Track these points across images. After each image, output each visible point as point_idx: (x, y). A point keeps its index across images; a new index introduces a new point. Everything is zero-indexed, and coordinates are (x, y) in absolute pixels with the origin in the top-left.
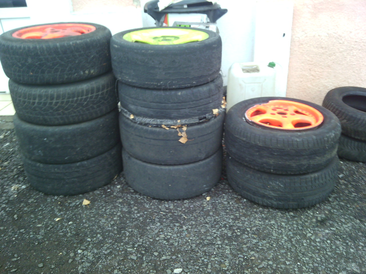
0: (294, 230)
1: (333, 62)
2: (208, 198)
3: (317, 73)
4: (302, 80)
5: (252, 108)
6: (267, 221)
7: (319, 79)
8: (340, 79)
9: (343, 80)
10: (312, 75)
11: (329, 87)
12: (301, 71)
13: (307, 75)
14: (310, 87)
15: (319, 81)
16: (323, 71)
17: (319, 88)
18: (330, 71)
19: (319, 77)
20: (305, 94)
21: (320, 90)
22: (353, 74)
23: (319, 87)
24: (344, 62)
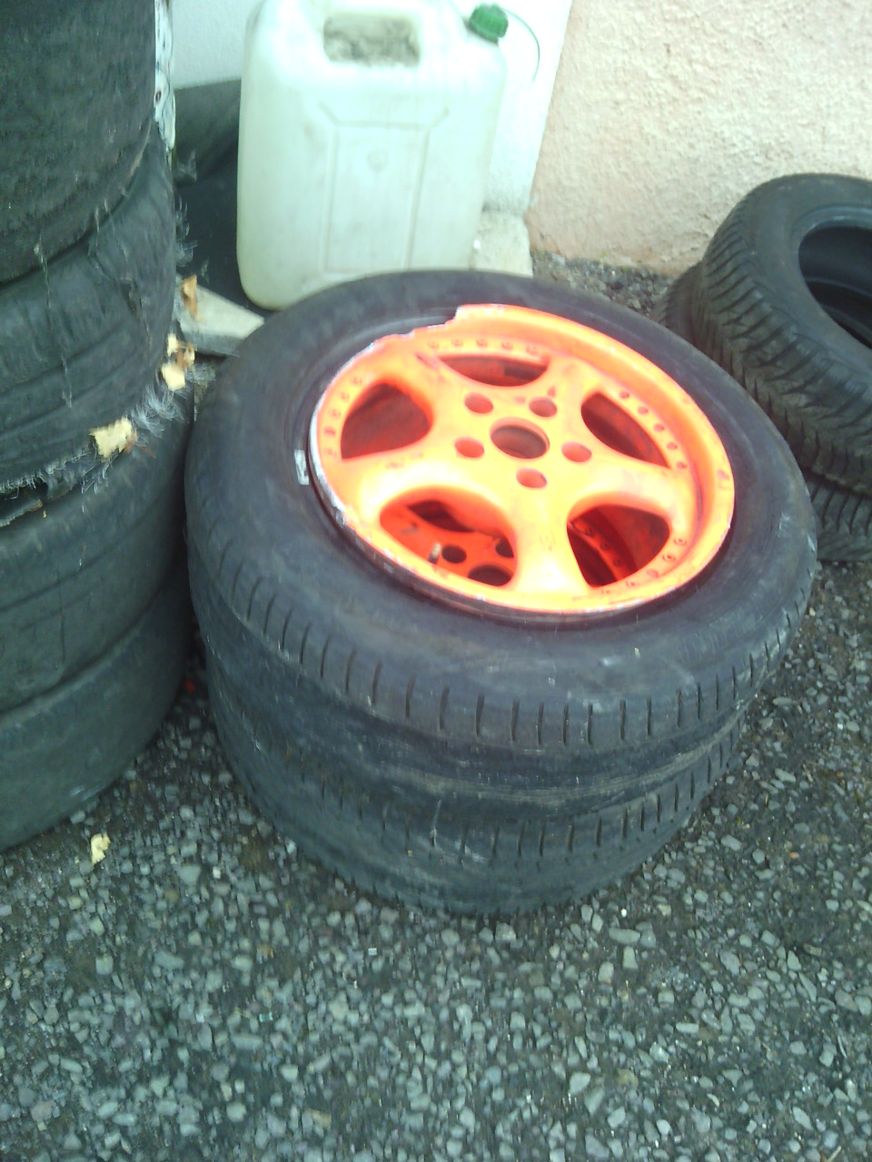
0: (512, 1057)
1: (784, 25)
2: (99, 846)
3: (699, 68)
4: (621, 96)
5: (356, 367)
6: (387, 1000)
7: (700, 100)
8: (795, 111)
9: (805, 121)
10: (674, 79)
11: (734, 145)
12: (625, 51)
13: (652, 73)
14: (654, 137)
15: (699, 113)
16: (726, 66)
17: (691, 146)
18: (757, 65)
19: (702, 90)
20: (624, 168)
21: (693, 154)
22: (857, 94)
23: (693, 140)
24: (830, 32)
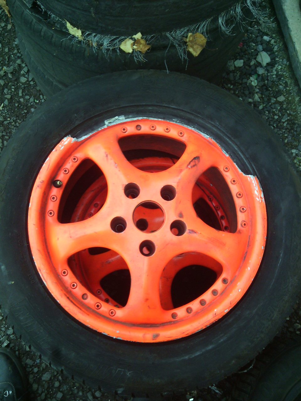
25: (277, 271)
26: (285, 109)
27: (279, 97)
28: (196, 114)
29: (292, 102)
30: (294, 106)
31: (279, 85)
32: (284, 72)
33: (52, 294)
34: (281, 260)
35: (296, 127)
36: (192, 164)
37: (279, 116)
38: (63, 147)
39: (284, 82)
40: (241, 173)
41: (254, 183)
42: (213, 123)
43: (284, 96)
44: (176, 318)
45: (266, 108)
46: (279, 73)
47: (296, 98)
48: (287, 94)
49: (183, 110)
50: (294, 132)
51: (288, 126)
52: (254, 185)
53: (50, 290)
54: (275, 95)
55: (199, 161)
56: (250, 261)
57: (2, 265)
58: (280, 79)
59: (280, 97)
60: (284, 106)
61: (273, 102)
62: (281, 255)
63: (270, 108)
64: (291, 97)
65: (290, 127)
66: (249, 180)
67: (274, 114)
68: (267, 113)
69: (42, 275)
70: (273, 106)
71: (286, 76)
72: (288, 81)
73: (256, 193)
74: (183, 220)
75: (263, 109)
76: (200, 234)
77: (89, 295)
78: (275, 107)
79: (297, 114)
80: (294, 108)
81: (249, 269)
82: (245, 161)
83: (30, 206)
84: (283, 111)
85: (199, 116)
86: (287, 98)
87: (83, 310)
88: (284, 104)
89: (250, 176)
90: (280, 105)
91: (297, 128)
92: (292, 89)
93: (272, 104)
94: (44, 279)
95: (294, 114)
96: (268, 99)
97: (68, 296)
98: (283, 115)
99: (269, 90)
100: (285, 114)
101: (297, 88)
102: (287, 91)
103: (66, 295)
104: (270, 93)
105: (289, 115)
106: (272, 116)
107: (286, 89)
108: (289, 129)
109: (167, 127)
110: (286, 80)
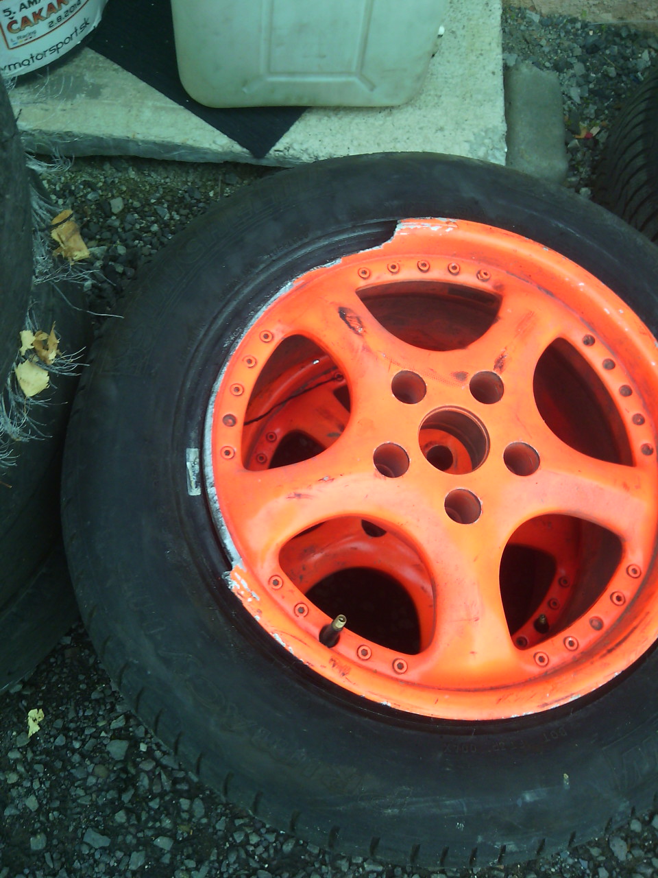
2: (35, 719)
25: (588, 241)
26: (143, 206)
27: (111, 209)
28: (233, 293)
29: (133, 187)
30: (144, 186)
31: (83, 199)
32: (60, 179)
33: (600, 685)
34: (569, 229)
35: (189, 199)
36: (355, 324)
37: (154, 222)
38: (254, 595)
39: (82, 187)
40: (384, 247)
41: (415, 227)
42: (262, 267)
43: (113, 197)
44: (651, 447)
45: (126, 240)
46: (58, 189)
47: (129, 176)
48: (111, 191)
49: (214, 315)
50: (197, 207)
51: (184, 212)
52: (419, 227)
53: (592, 688)
54: (105, 213)
55: (351, 311)
56: (567, 279)
57: (523, 798)
58: (72, 193)
59: (112, 206)
60: (137, 204)
61: (117, 223)
62: (561, 225)
63: (128, 234)
64: (121, 185)
65: (184, 209)
66: (406, 234)
67: (147, 230)
68: (139, 243)
69: (557, 701)
70: (128, 227)
71: (71, 179)
72: (83, 179)
73: (435, 229)
74: (472, 374)
75: (127, 246)
76: (506, 348)
77: (593, 613)
78: (130, 224)
79: (165, 186)
80: (148, 187)
81: (581, 284)
82: (356, 234)
83: (389, 704)
84: (146, 209)
85: (239, 289)
86: (121, 193)
87: (635, 624)
88: (132, 203)
89: (397, 229)
90: (129, 212)
91: (192, 198)
92: (105, 178)
93: (122, 226)
94: (567, 697)
95: (161, 192)
96: (109, 231)
97: (604, 652)
98: (155, 213)
99: (88, 221)
100: (155, 209)
101: (107, 166)
102: (104, 188)
103: (604, 655)
104: (95, 223)
105: (159, 202)
106: (149, 234)
107: (100, 188)
108: (189, 214)
109: (243, 360)
110: (79, 181)
